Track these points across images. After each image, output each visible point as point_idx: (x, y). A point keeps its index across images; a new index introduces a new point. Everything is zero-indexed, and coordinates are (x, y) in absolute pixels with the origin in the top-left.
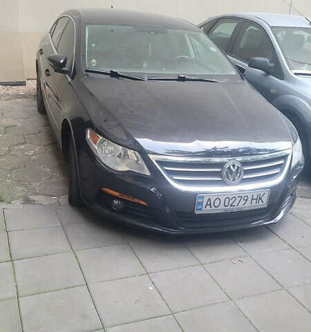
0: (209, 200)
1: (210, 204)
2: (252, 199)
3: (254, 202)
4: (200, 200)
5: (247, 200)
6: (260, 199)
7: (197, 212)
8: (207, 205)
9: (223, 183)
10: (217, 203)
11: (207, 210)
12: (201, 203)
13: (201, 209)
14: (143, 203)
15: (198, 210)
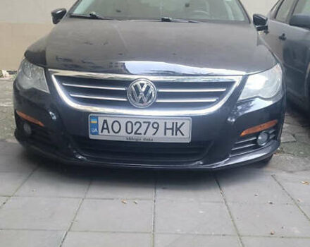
0: (105, 122)
1: (107, 128)
2: (166, 129)
3: (169, 132)
4: (94, 121)
5: (157, 128)
6: (178, 129)
7: (92, 137)
8: (103, 128)
9: (127, 105)
10: (116, 127)
11: (104, 135)
12: (96, 126)
13: (97, 133)
14: (40, 123)
15: (93, 134)
